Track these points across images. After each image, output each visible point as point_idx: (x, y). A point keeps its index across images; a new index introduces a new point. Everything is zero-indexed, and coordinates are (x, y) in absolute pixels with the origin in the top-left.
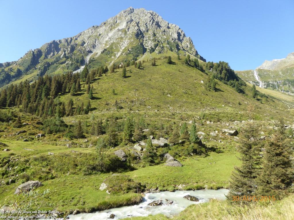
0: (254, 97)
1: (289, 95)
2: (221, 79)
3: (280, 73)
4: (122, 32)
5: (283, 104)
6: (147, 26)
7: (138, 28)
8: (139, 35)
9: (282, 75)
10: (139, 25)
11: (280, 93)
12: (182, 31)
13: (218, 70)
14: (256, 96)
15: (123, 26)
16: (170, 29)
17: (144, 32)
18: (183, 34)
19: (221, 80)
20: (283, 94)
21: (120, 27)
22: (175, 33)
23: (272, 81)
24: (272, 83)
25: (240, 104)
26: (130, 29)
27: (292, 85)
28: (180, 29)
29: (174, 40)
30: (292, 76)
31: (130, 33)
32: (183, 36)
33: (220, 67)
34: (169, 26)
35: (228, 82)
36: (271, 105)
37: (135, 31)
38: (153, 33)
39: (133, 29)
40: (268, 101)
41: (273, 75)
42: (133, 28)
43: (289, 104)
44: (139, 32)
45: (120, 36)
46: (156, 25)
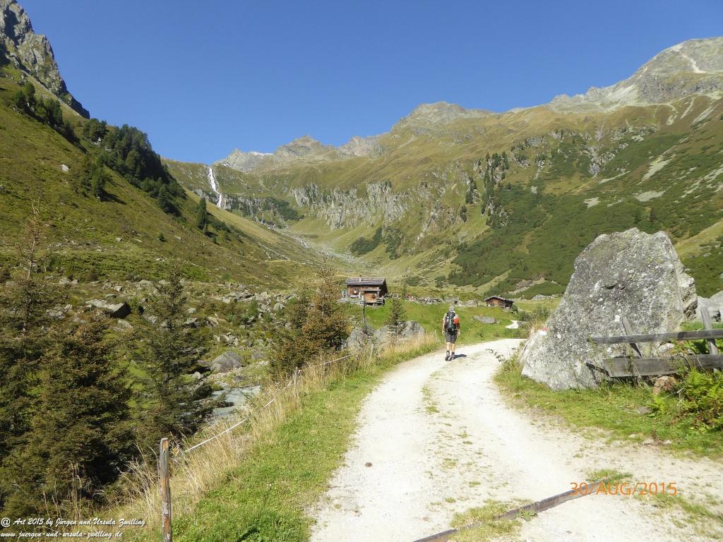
1: (273, 231)
2: (123, 171)
3: (261, 182)
5: (259, 249)
9: (264, 186)
11: (256, 226)
13: (116, 146)
19: (123, 175)
20: (262, 230)
23: (243, 197)
24: (242, 201)
25: (162, 239)
27: (279, 211)
30: (282, 192)
33: (124, 138)
35: (141, 183)
36: (235, 249)
40: (230, 240)
41: (246, 184)
43: (270, 250)
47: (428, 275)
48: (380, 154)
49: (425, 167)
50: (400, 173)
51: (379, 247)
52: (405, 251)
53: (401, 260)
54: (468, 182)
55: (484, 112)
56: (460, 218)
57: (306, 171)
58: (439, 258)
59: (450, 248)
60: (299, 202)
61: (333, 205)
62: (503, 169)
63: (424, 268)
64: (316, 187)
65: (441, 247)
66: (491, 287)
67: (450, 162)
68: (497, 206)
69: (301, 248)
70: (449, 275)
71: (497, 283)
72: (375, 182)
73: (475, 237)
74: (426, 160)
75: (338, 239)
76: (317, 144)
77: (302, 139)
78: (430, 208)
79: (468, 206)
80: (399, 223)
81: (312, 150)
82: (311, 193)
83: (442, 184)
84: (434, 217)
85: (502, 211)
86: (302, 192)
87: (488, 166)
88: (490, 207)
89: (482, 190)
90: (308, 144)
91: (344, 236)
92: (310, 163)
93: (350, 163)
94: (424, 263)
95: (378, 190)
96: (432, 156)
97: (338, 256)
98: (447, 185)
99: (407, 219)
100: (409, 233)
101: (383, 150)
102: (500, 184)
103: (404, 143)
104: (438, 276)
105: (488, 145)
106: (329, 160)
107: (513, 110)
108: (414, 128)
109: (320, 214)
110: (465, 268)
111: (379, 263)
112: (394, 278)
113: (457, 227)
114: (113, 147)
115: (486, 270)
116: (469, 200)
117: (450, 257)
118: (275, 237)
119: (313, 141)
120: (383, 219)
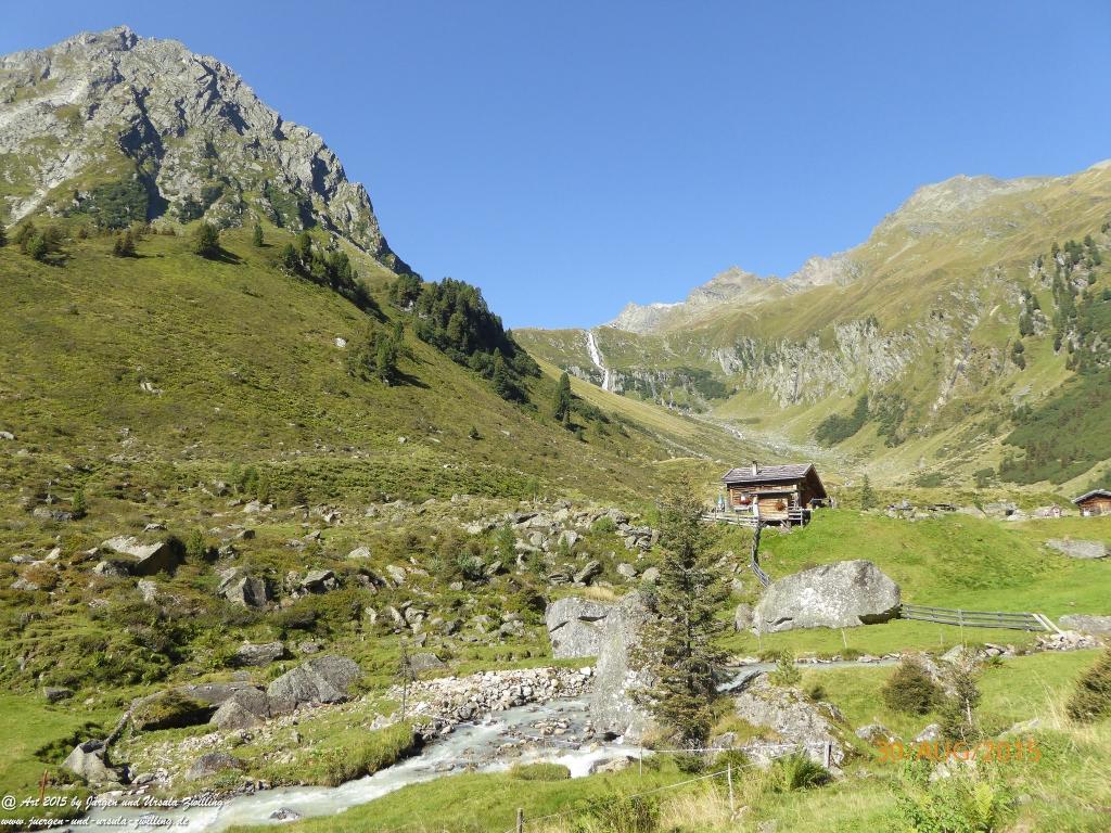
0: (559, 418)
1: (686, 419)
2: (443, 344)
3: (666, 346)
4: (60, 117)
6: (183, 112)
7: (139, 111)
8: (140, 140)
10: (147, 103)
11: (660, 412)
12: (333, 157)
13: (434, 309)
14: (565, 416)
15: (75, 94)
16: (284, 142)
17: (165, 133)
18: (335, 169)
19: (443, 350)
21: (56, 99)
22: (302, 160)
26: (101, 111)
27: (696, 386)
28: (324, 147)
29: (294, 184)
30: (699, 357)
31: (96, 127)
32: (334, 177)
33: (445, 297)
34: (284, 128)
35: (470, 359)
37: (122, 123)
38: (204, 145)
39: (116, 113)
40: (608, 435)
42: (114, 108)
43: (677, 446)
44: (142, 130)
45: (47, 133)
46: (222, 113)
47: (958, 469)
48: (855, 277)
49: (937, 286)
50: (891, 301)
51: (864, 428)
52: (913, 431)
53: (907, 446)
54: (1021, 299)
55: (1040, 180)
56: (1013, 365)
57: (735, 319)
58: (979, 437)
59: (998, 418)
60: (726, 370)
61: (781, 369)
62: (1090, 266)
63: (949, 458)
64: (752, 342)
65: (980, 419)
66: (1091, 481)
67: (982, 270)
68: (1084, 333)
69: (733, 442)
70: (1001, 466)
71: (1102, 475)
72: (848, 322)
73: (1046, 393)
74: (937, 274)
75: (793, 421)
76: (751, 279)
77: (726, 273)
78: (951, 352)
79: (1025, 340)
80: (897, 384)
81: (744, 288)
82: (745, 354)
83: (971, 308)
84: (961, 368)
85: (1098, 340)
86: (730, 352)
87: (1059, 266)
88: (1072, 336)
89: (1051, 308)
90: (737, 280)
91: (803, 415)
92: (741, 307)
93: (805, 299)
94: (951, 448)
95: (855, 334)
96: (946, 266)
97: (795, 448)
98: (980, 310)
99: (910, 375)
100: (916, 400)
101: (860, 270)
102: (1085, 293)
103: (896, 251)
104: (978, 469)
105: (1055, 231)
106: (770, 299)
107: (1098, 166)
108: (911, 225)
109: (762, 384)
110: (1032, 452)
111: (867, 455)
112: (896, 478)
113: (1008, 381)
114: (429, 312)
115: (1076, 451)
116: (1026, 329)
117: (1000, 434)
118: (690, 426)
119: (744, 274)
120: (868, 380)
